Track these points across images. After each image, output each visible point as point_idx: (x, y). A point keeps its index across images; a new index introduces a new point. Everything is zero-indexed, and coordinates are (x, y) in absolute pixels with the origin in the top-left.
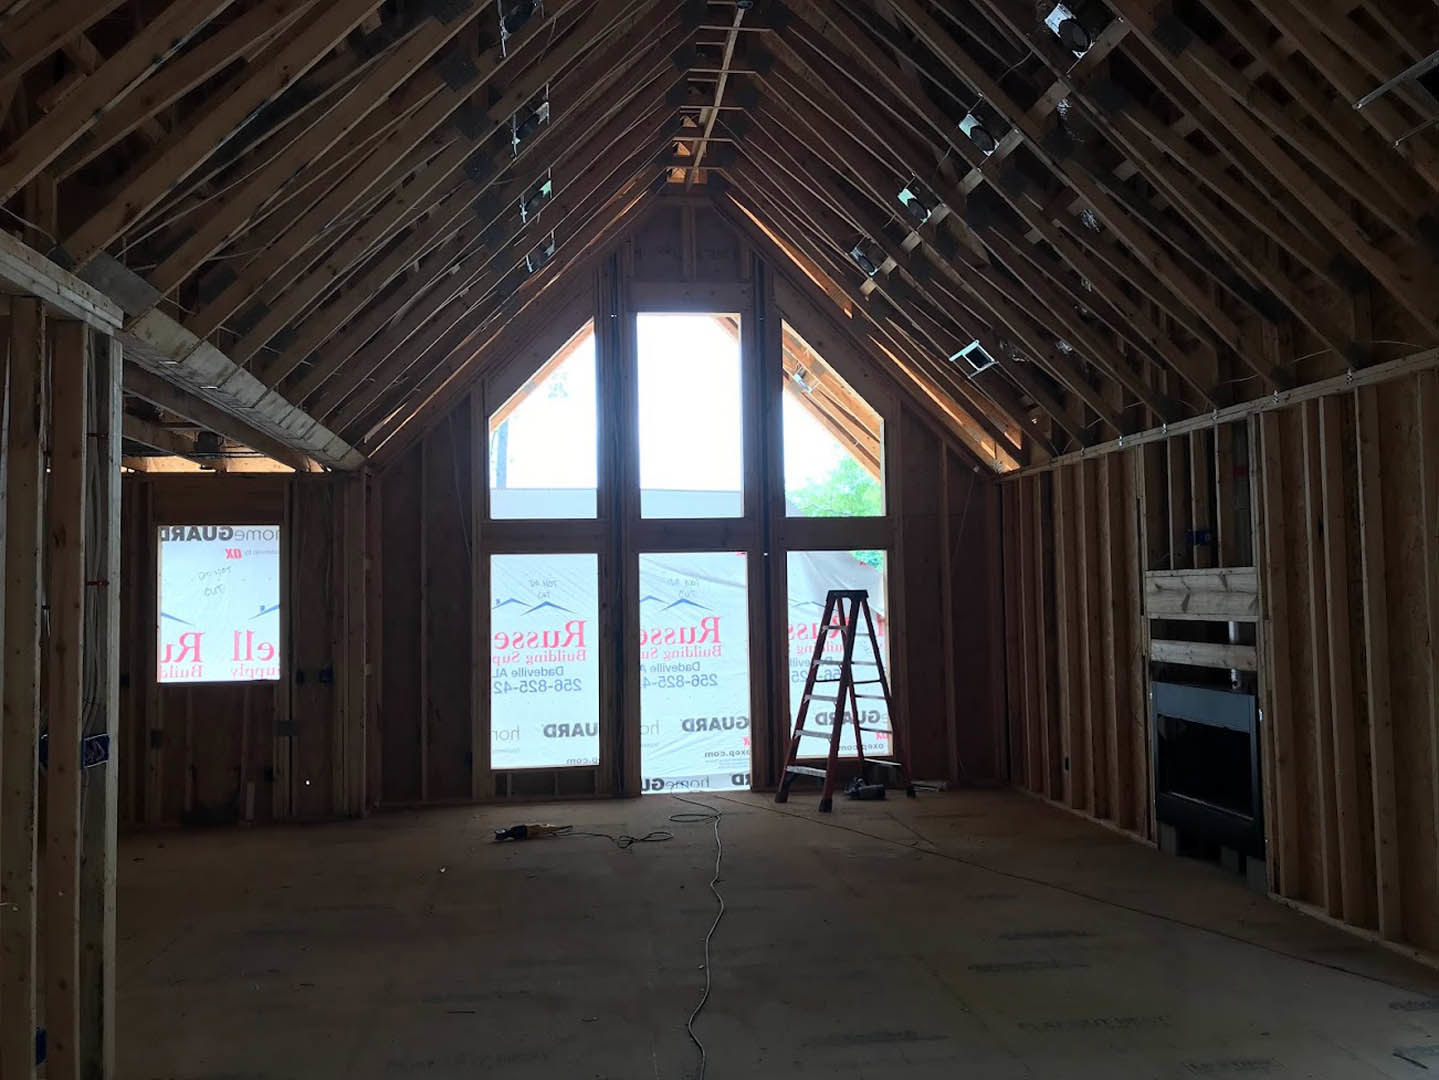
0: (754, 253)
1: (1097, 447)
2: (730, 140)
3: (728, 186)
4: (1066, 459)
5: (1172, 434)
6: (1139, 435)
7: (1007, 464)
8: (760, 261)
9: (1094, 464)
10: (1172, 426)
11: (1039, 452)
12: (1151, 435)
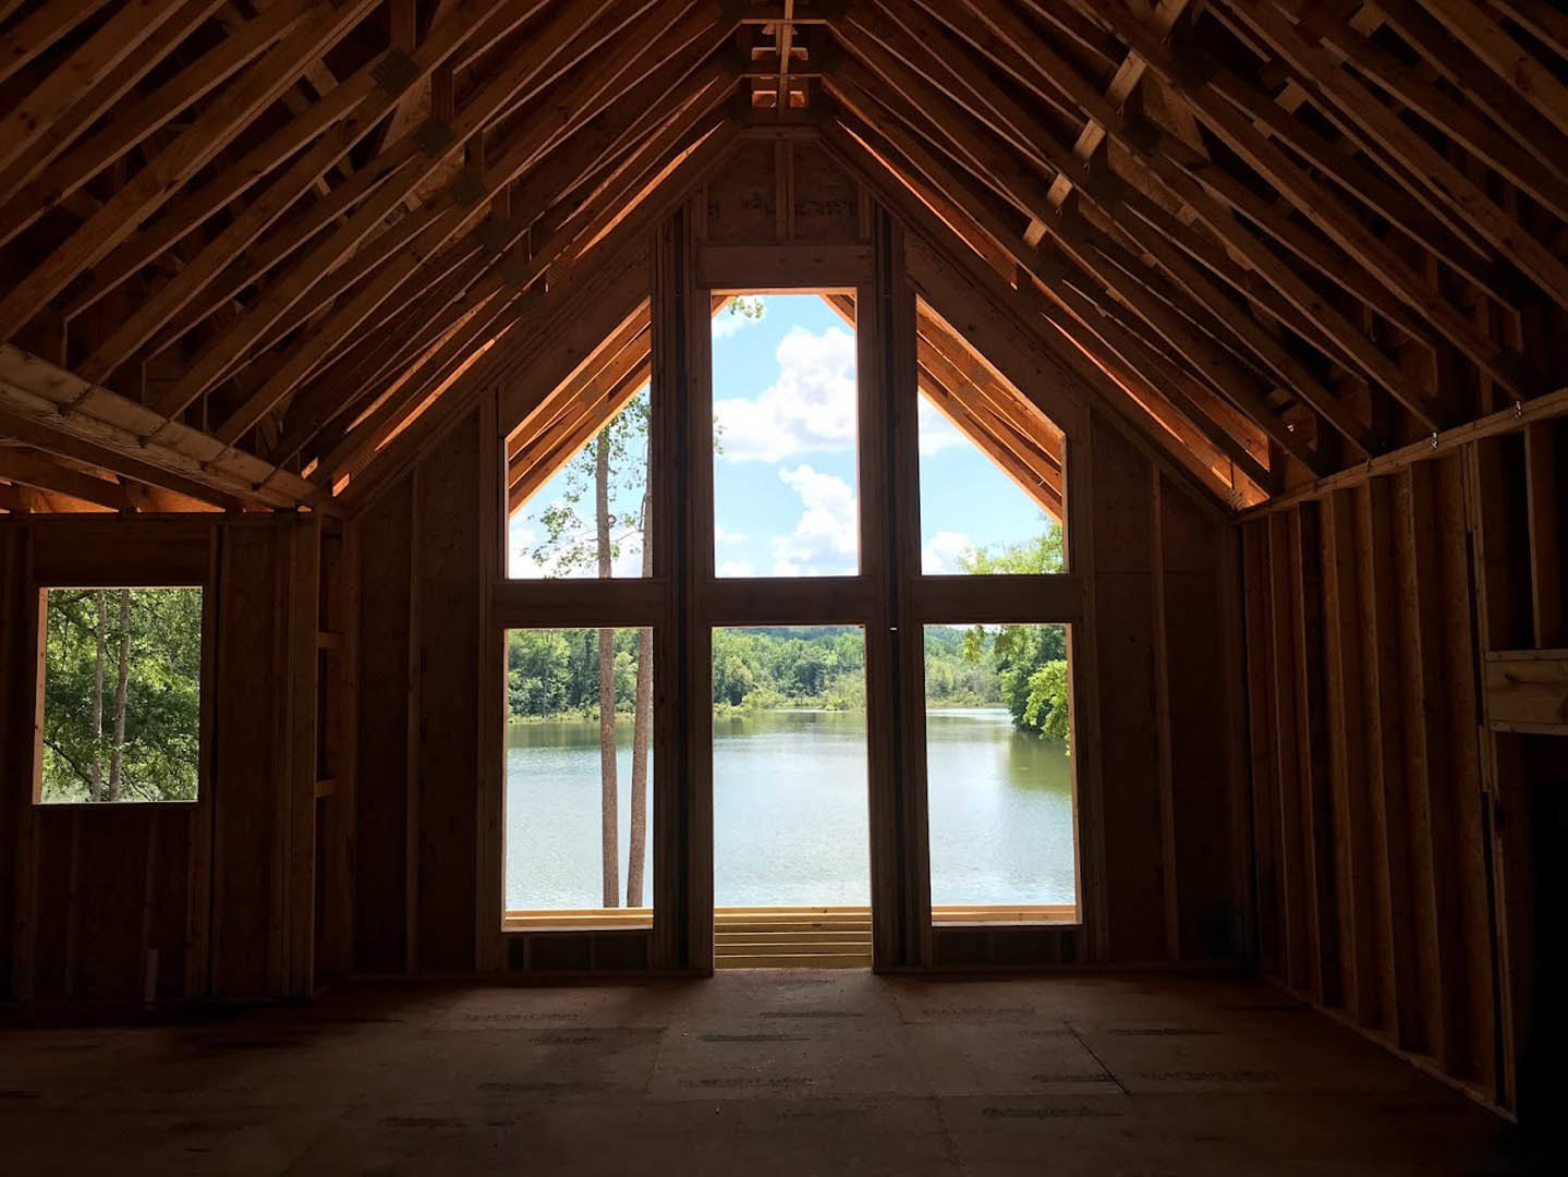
0: (877, 205)
1: (1394, 454)
2: (823, 22)
3: (838, 110)
4: (1344, 479)
5: (1532, 418)
6: (1469, 426)
7: (1251, 496)
8: (885, 213)
9: (1387, 484)
10: (1532, 404)
11: (1299, 470)
12: (1493, 424)
